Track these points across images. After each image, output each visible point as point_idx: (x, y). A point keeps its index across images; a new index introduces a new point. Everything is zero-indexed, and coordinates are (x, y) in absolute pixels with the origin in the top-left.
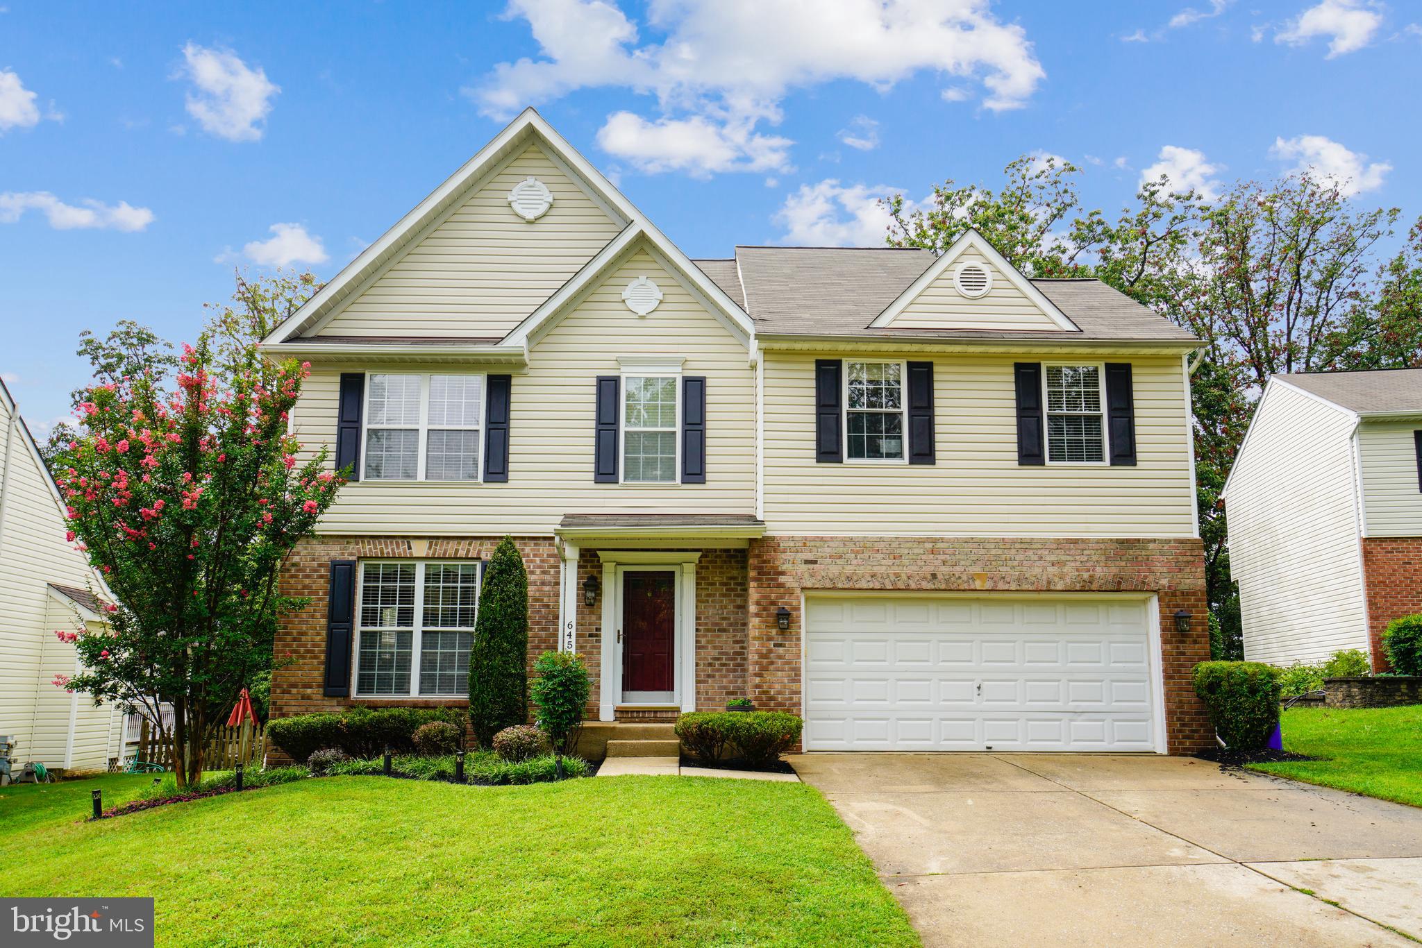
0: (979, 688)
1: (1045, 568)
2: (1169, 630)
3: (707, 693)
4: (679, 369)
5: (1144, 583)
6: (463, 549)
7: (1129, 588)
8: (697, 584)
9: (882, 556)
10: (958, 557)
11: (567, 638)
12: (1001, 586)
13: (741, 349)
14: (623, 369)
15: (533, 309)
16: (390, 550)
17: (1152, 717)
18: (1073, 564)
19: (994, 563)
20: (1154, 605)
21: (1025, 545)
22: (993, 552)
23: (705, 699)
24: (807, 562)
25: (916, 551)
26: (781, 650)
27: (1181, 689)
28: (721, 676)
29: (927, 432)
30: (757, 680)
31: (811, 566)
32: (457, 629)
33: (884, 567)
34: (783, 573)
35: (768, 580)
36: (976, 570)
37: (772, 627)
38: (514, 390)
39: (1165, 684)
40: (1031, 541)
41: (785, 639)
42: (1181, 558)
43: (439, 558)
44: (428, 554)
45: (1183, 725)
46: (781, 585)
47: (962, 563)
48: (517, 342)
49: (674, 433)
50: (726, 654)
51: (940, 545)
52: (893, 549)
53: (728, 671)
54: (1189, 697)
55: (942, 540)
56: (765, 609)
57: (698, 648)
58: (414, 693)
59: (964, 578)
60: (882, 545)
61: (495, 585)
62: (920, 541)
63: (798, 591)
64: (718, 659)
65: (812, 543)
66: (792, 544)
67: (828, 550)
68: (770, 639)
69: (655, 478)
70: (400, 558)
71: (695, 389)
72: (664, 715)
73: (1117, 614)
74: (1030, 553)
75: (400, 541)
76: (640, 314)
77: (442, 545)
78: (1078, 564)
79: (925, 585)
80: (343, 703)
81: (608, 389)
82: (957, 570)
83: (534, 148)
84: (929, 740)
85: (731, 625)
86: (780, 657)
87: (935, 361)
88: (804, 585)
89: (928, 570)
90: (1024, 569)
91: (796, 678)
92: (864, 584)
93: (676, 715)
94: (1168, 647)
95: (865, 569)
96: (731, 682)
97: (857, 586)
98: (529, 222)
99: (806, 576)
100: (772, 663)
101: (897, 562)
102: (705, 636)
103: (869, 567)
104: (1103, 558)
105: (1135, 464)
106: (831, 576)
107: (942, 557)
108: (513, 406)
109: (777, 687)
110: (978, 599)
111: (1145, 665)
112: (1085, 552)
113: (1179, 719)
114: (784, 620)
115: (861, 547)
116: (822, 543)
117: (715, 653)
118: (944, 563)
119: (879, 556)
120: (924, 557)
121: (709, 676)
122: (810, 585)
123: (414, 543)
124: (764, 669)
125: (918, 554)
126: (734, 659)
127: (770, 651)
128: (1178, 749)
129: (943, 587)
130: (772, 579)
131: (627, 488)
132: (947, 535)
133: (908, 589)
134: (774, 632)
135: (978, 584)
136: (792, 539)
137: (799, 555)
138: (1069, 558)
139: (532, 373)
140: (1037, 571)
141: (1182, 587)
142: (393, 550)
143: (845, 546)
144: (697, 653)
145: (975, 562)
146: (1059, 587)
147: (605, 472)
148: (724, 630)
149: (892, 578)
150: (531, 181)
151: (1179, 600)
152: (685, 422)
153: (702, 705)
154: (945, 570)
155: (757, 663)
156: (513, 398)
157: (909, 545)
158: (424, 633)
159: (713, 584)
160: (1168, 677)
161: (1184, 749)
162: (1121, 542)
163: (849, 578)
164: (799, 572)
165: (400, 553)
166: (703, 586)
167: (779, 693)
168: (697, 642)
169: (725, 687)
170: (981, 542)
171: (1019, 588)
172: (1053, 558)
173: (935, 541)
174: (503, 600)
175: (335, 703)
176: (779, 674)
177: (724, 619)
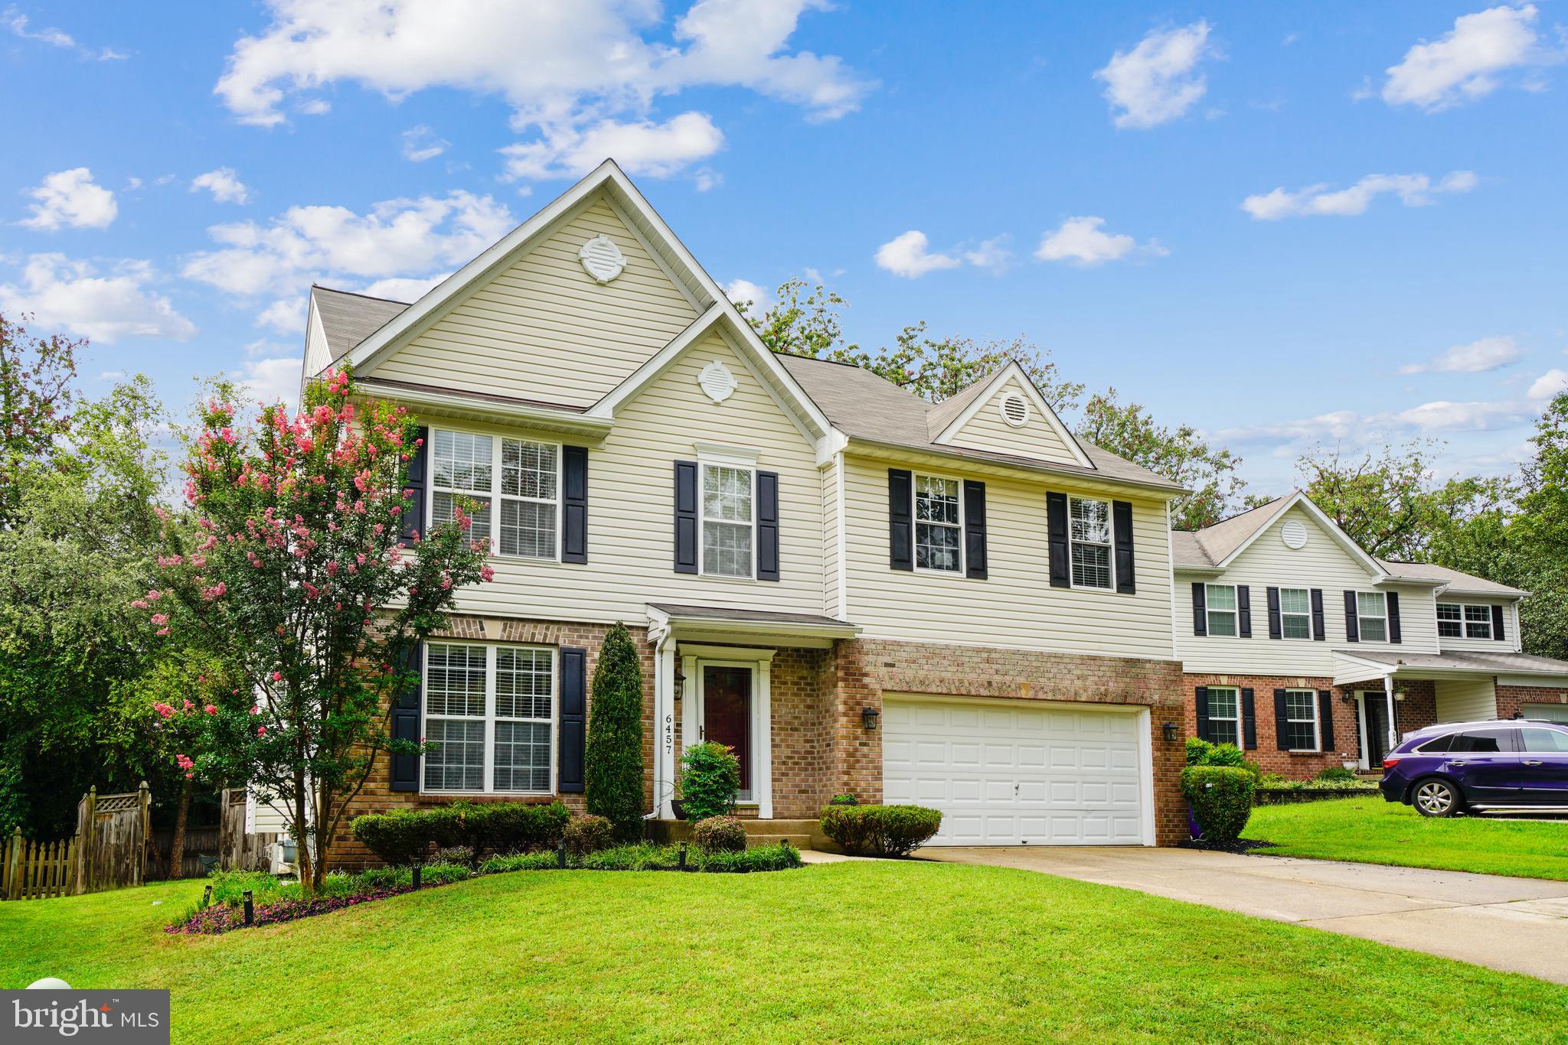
0: (1017, 788)
1: (1072, 680)
2: (1159, 739)
3: (781, 791)
4: (754, 463)
5: (1142, 697)
6: (540, 634)
7: (1132, 702)
8: (772, 682)
9: (948, 663)
10: (1008, 667)
11: (665, 733)
12: (1041, 696)
13: (809, 449)
14: (700, 456)
15: (619, 381)
16: (460, 630)
17: (1141, 815)
18: (1092, 678)
19: (1035, 675)
20: (1146, 718)
21: (1058, 658)
22: (1034, 664)
23: (781, 797)
24: (887, 665)
25: (975, 660)
26: (865, 749)
27: (1167, 791)
28: (794, 775)
29: (981, 547)
30: (845, 778)
31: (890, 669)
32: (533, 720)
33: (949, 673)
34: (866, 675)
35: (854, 680)
36: (1021, 680)
37: (858, 727)
38: (591, 464)
39: (1155, 785)
40: (1063, 656)
41: (869, 738)
42: (1168, 678)
43: (514, 642)
44: (502, 636)
45: (1168, 821)
46: (865, 686)
47: (1011, 673)
48: (602, 414)
49: (750, 527)
50: (798, 753)
51: (993, 655)
52: (956, 656)
53: (800, 769)
54: (1174, 797)
55: (995, 650)
56: (852, 709)
57: (773, 746)
58: (489, 789)
59: (1013, 686)
60: (948, 652)
61: (618, 673)
62: (978, 651)
63: (880, 693)
64: (791, 758)
65: (891, 647)
66: (873, 647)
67: (904, 654)
68: (856, 738)
69: (731, 573)
70: (471, 639)
71: (768, 483)
72: (744, 813)
73: (1117, 724)
74: (1062, 666)
75: (471, 620)
76: (716, 400)
77: (517, 628)
78: (1096, 678)
79: (983, 692)
80: (413, 799)
81: (685, 473)
82: (1008, 679)
83: (602, 203)
84: (978, 835)
85: (802, 724)
86: (865, 756)
87: (987, 482)
88: (885, 687)
89: (985, 678)
90: (1058, 681)
91: (878, 777)
92: (933, 689)
93: (754, 812)
94: (1159, 754)
95: (934, 675)
96: (803, 781)
97: (929, 690)
98: (601, 284)
99: (887, 678)
100: (858, 761)
101: (960, 669)
102: (779, 735)
103: (938, 673)
104: (1114, 674)
105: (1134, 593)
106: (908, 680)
107: (995, 667)
108: (590, 483)
109: (863, 784)
110: (1015, 707)
111: (1136, 769)
112: (1102, 669)
113: (1166, 816)
114: (868, 719)
115: (931, 653)
116: (899, 648)
117: (788, 752)
118: (997, 672)
119: (946, 663)
120: (981, 665)
121: (783, 774)
122: (890, 688)
123: (487, 624)
124: (851, 767)
125: (977, 663)
126: (805, 758)
127: (856, 750)
128: (1165, 841)
129: (996, 694)
130: (857, 680)
131: (705, 580)
132: (1000, 647)
133: (969, 695)
134: (859, 731)
135: (1023, 693)
136: (874, 641)
137: (880, 657)
138: (1090, 673)
139: (609, 448)
140: (1067, 683)
141: (1168, 703)
142: (463, 630)
143: (918, 651)
144: (773, 752)
145: (1020, 673)
146: (1083, 699)
147: (685, 562)
148: (796, 730)
149: (957, 683)
150: (603, 239)
151: (1166, 714)
152: (760, 518)
153: (777, 802)
154: (997, 678)
155: (845, 761)
156: (591, 474)
157: (969, 654)
158: (497, 723)
159: (785, 683)
160: (1158, 779)
161: (1169, 841)
162: (1128, 661)
163: (922, 683)
164: (881, 674)
165: (471, 634)
166: (776, 685)
167: (864, 790)
168: (773, 740)
169: (797, 786)
170: (1026, 654)
171: (1053, 698)
172: (1078, 672)
173: (989, 651)
174: (627, 689)
175: (402, 798)
176: (864, 772)
177: (796, 718)
